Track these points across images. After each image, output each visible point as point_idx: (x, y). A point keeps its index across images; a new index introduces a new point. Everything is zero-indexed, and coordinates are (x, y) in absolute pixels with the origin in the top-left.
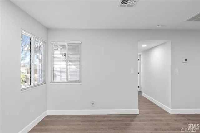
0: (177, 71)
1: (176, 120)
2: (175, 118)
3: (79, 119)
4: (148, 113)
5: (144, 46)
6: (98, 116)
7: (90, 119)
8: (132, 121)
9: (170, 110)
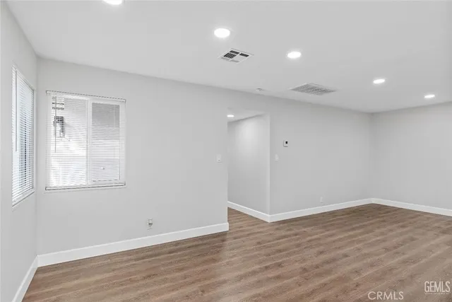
0: (277, 158)
1: (277, 229)
2: (277, 227)
3: (125, 258)
4: (241, 227)
5: (230, 116)
6: (158, 247)
7: (150, 253)
8: (223, 241)
9: (269, 218)
